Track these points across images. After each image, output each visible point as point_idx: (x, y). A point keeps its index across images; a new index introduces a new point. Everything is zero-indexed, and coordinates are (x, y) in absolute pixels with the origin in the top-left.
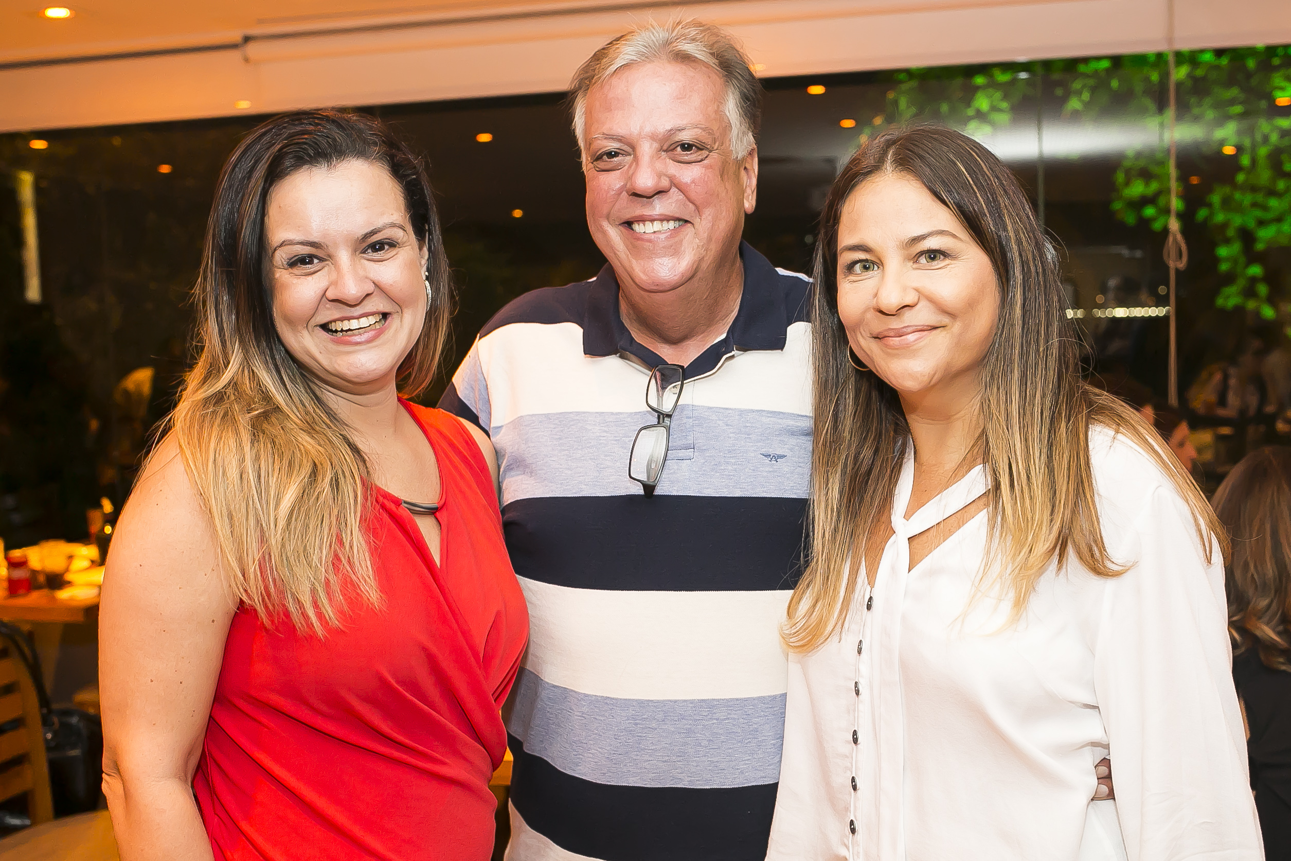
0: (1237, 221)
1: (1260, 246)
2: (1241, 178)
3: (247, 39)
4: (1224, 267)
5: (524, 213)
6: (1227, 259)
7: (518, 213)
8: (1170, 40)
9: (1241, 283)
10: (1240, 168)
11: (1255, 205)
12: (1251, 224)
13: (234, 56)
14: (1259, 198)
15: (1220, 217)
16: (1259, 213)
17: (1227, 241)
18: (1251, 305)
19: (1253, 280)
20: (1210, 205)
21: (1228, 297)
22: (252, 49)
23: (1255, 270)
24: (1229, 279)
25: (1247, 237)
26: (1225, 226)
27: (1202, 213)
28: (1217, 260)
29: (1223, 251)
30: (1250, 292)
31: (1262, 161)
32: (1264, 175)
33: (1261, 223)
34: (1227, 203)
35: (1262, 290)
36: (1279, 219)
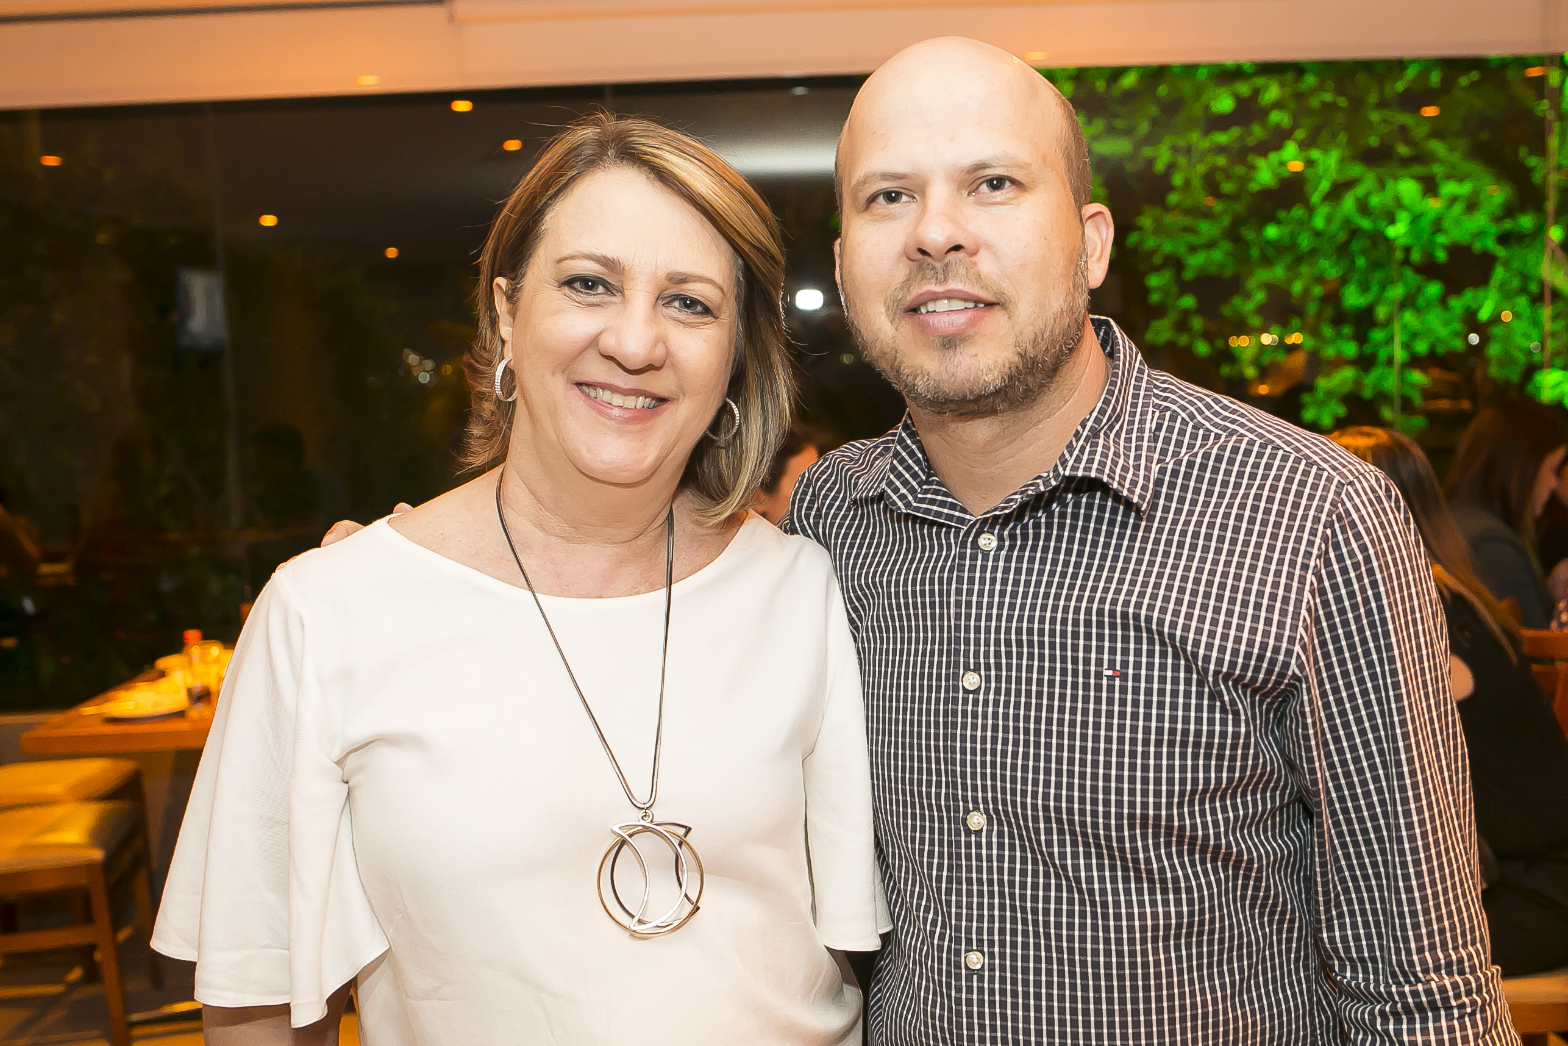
0: (1166, 246)
1: (1188, 275)
2: (1173, 198)
4: (1155, 298)
5: (401, 252)
6: (1156, 289)
7: (392, 253)
9: (1173, 316)
10: (1171, 188)
11: (1186, 229)
12: (1182, 250)
14: (1190, 220)
15: (1149, 243)
16: (1188, 238)
17: (1157, 269)
18: (1183, 340)
19: (1186, 313)
20: (1140, 229)
21: (1158, 332)
23: (1188, 302)
24: (1159, 312)
25: (1176, 263)
26: (1154, 252)
27: (1133, 238)
28: (1146, 291)
29: (1154, 281)
30: (1182, 325)
31: (1196, 182)
33: (1193, 249)
34: (1159, 229)
35: (1197, 323)
36: (1211, 245)
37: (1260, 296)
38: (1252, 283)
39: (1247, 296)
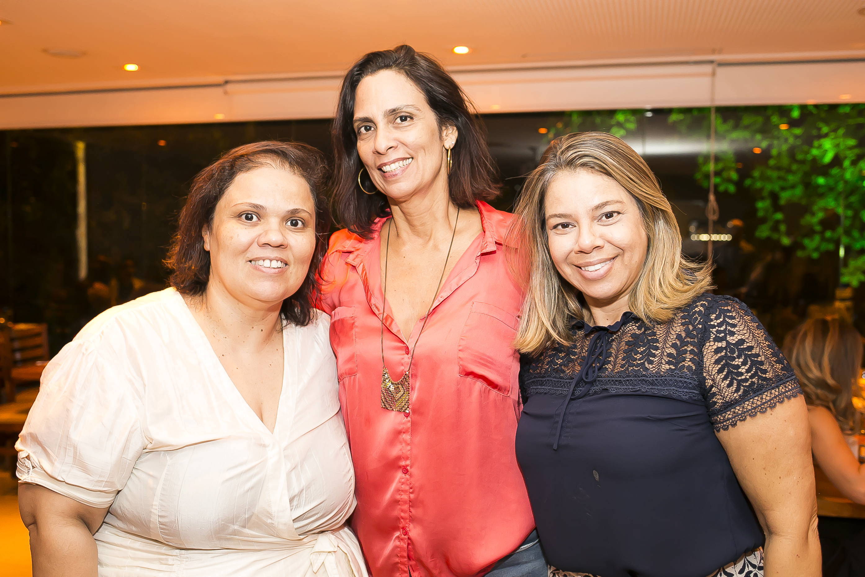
0: (769, 187)
2: (772, 162)
3: (227, 82)
4: (760, 214)
6: (761, 209)
8: (713, 100)
9: (770, 224)
11: (779, 178)
12: (776, 188)
13: (219, 90)
14: (782, 173)
15: (758, 185)
16: (781, 183)
17: (762, 198)
18: (775, 236)
19: (777, 222)
20: (752, 177)
21: (762, 231)
22: (229, 87)
23: (779, 216)
24: (763, 220)
25: (774, 197)
26: (761, 190)
27: (748, 182)
28: (755, 210)
29: (760, 205)
30: (775, 228)
31: (784, 153)
32: (785, 161)
33: (783, 189)
34: (764, 178)
35: (783, 228)
36: (793, 187)
37: (820, 215)
38: (815, 208)
39: (813, 214)
